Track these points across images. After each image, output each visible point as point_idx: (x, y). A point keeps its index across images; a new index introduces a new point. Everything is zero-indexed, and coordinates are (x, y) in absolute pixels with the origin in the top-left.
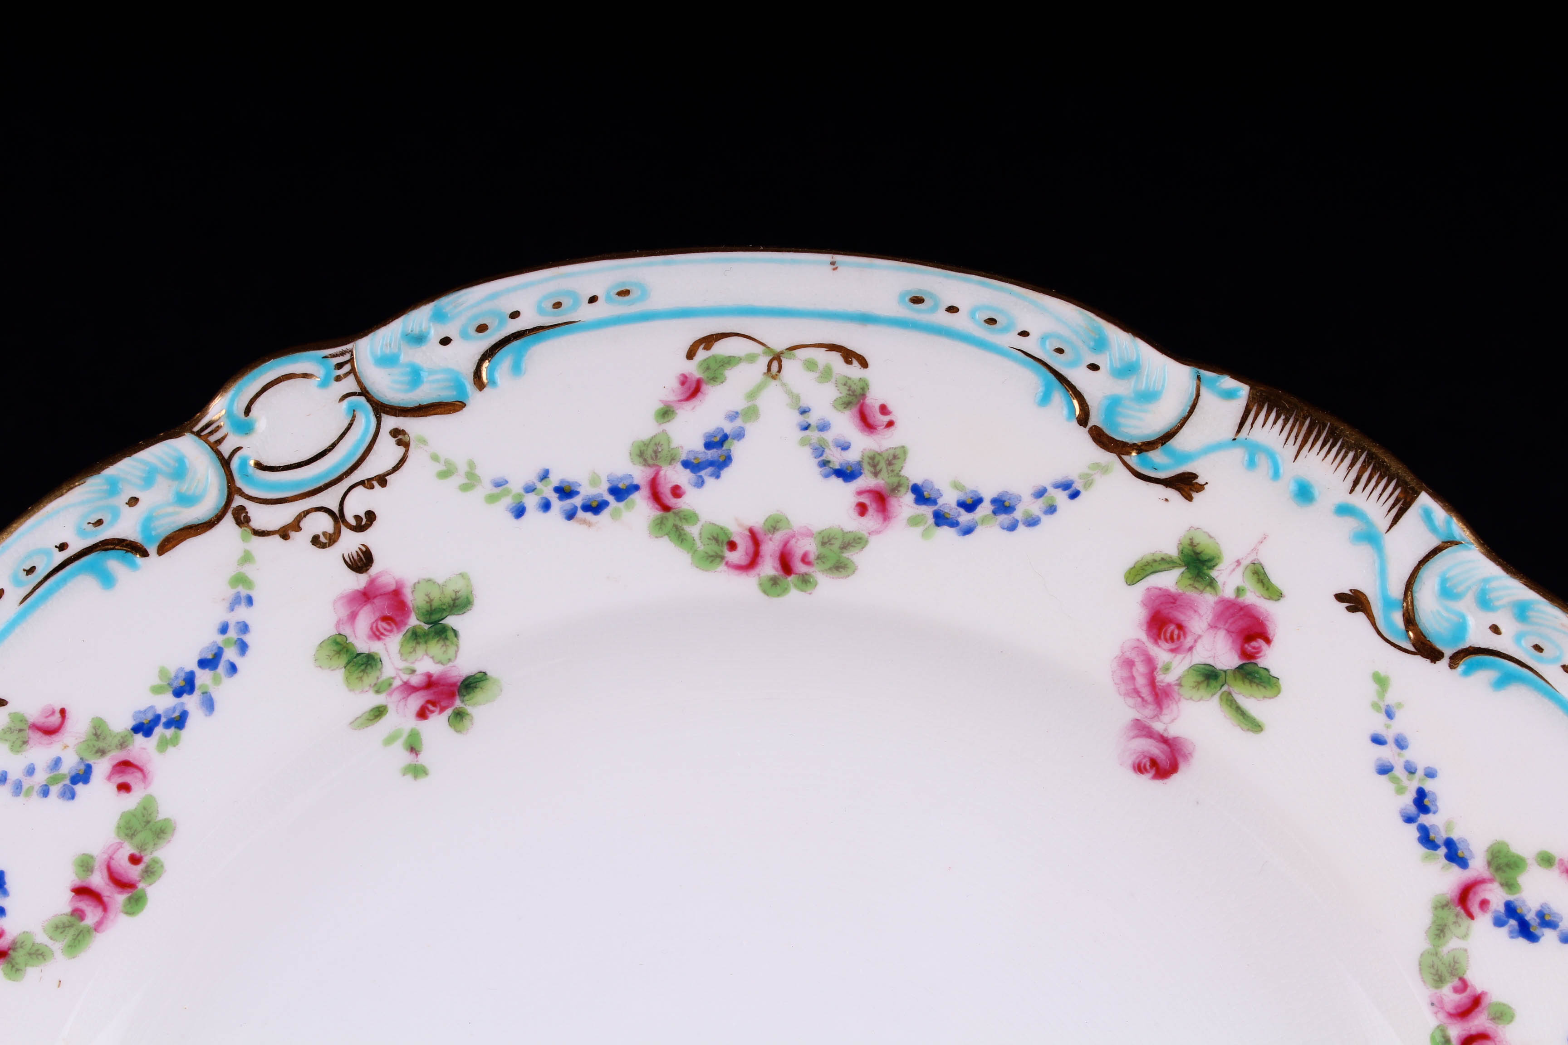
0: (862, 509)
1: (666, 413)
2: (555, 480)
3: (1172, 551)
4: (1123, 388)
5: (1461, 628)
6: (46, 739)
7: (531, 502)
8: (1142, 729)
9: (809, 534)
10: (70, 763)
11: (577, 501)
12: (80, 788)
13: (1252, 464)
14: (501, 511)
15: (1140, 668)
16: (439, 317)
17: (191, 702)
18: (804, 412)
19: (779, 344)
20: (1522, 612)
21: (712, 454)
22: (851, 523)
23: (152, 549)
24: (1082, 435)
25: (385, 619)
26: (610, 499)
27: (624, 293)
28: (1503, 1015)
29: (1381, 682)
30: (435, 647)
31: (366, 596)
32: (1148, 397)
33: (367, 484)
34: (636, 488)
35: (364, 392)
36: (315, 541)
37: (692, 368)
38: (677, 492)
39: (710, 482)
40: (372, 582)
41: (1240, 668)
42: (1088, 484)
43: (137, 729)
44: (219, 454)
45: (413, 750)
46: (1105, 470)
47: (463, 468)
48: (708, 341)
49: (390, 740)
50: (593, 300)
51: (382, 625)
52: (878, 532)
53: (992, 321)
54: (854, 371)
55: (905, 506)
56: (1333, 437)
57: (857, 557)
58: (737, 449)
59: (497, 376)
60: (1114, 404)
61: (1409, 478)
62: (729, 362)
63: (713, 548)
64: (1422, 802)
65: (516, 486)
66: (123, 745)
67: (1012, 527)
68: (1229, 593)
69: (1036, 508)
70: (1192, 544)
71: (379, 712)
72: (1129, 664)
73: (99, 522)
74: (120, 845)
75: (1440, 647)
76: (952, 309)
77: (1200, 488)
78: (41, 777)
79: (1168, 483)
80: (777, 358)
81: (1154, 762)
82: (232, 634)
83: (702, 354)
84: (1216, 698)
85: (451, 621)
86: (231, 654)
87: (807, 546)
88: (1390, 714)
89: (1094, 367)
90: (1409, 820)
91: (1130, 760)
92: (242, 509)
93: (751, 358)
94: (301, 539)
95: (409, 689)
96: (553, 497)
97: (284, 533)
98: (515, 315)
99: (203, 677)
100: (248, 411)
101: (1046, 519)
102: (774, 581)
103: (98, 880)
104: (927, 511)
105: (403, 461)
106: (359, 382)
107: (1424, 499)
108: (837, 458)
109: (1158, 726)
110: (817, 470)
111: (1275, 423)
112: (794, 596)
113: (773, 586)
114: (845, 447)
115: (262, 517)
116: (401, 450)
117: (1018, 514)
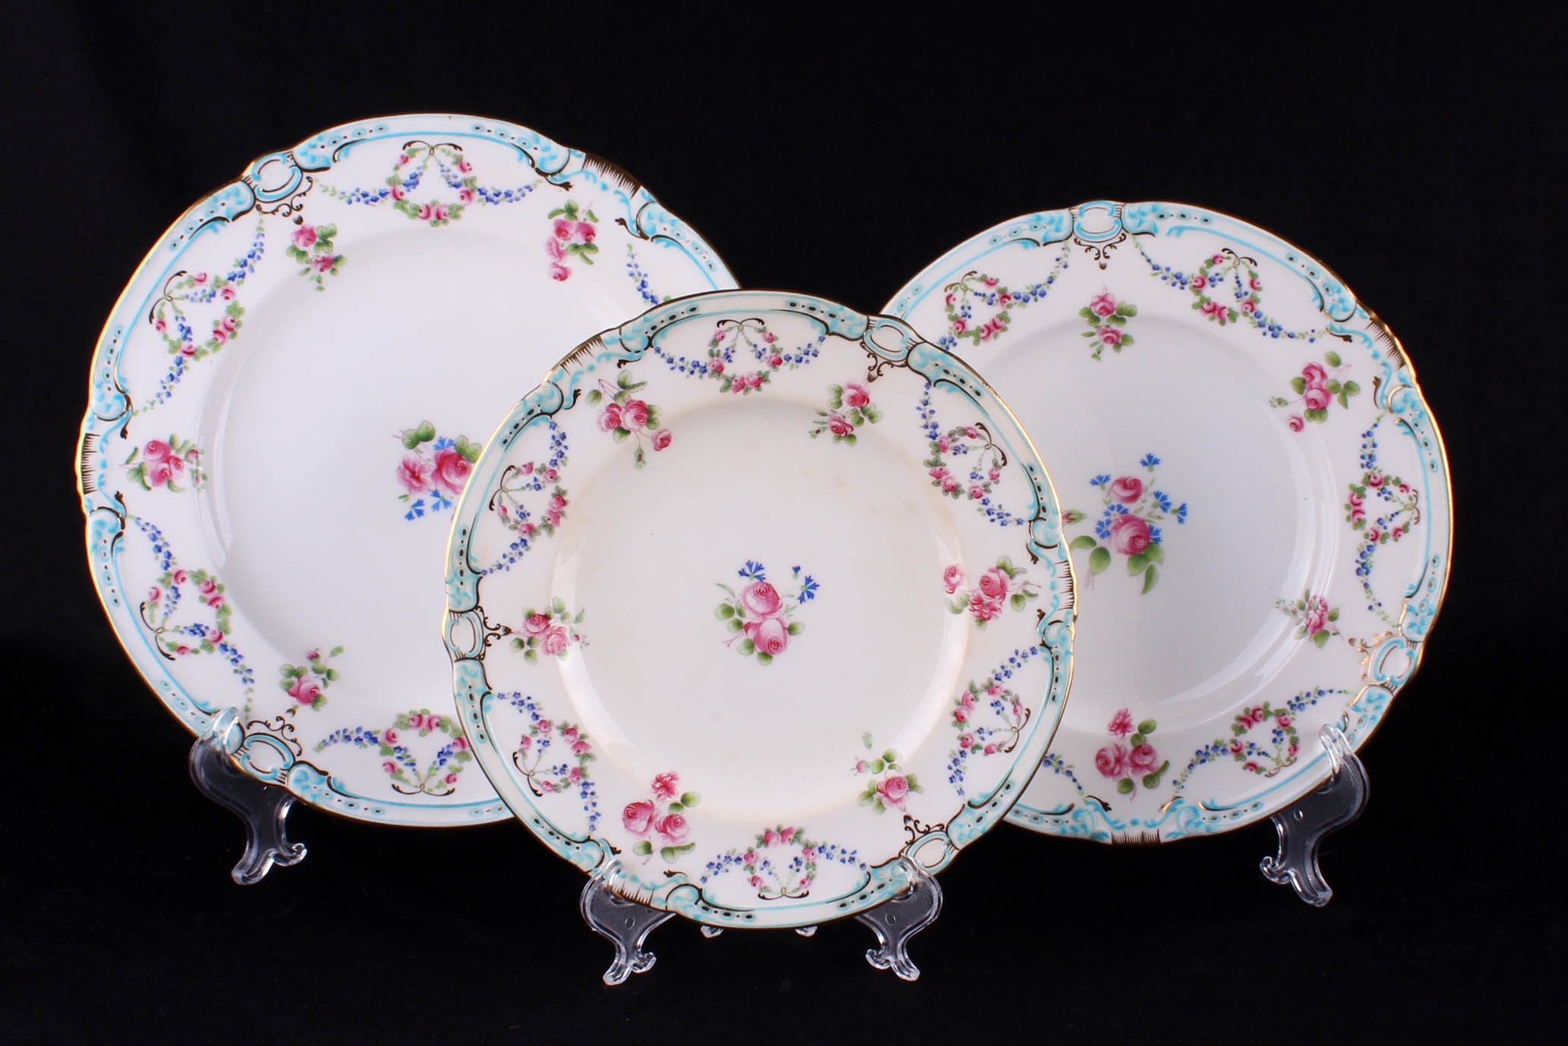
0: (463, 197)
1: (397, 168)
2: (361, 191)
3: (563, 208)
4: (546, 155)
5: (654, 229)
6: (200, 283)
7: (354, 199)
8: (556, 265)
9: (445, 206)
10: (209, 291)
11: (369, 198)
12: (212, 299)
13: (587, 178)
14: (344, 203)
15: (554, 245)
16: (320, 139)
17: (246, 269)
18: (442, 166)
19: (433, 144)
20: (673, 223)
21: (412, 181)
22: (459, 202)
23: (230, 220)
24: (533, 170)
25: (309, 240)
26: (379, 196)
27: (381, 129)
29: (630, 247)
30: (325, 248)
31: (301, 232)
32: (553, 158)
33: (300, 195)
34: (388, 193)
35: (297, 165)
36: (284, 215)
37: (404, 153)
38: (402, 194)
39: (412, 190)
40: (303, 228)
41: (585, 245)
42: (535, 186)
43: (229, 279)
44: (250, 188)
45: (319, 282)
46: (541, 182)
47: (331, 189)
48: (409, 144)
49: (312, 278)
50: (371, 131)
51: (309, 242)
52: (468, 205)
53: (502, 135)
54: (458, 152)
55: (476, 195)
56: (613, 169)
57: (461, 213)
58: (421, 179)
59: (340, 158)
60: (543, 160)
61: (637, 181)
62: (416, 150)
63: (414, 212)
64: (643, 284)
65: (348, 194)
66: (226, 284)
67: (511, 201)
68: (581, 220)
69: (519, 195)
70: (569, 205)
71: (308, 270)
72: (550, 244)
73: (212, 212)
74: (227, 317)
75: (648, 235)
76: (489, 131)
77: (571, 187)
78: (200, 295)
79: (561, 185)
80: (433, 149)
81: (560, 276)
82: (258, 246)
83: (408, 148)
84: (578, 254)
85: (329, 239)
86: (258, 253)
87: (446, 210)
88: (633, 257)
89: (536, 149)
90: (640, 290)
91: (552, 275)
92: (259, 205)
93: (424, 149)
94: (279, 214)
95: (317, 262)
96: (361, 197)
97: (273, 212)
98: (345, 137)
99: (250, 261)
100: (259, 173)
101: (522, 199)
102: (435, 222)
103: (221, 328)
104: (483, 197)
105: (310, 187)
106: (295, 162)
107: (642, 188)
108: (454, 181)
109: (560, 264)
110: (447, 185)
111: (594, 165)
112: (442, 227)
113: (434, 224)
114: (456, 177)
115: (266, 207)
116: (310, 184)
117: (513, 197)
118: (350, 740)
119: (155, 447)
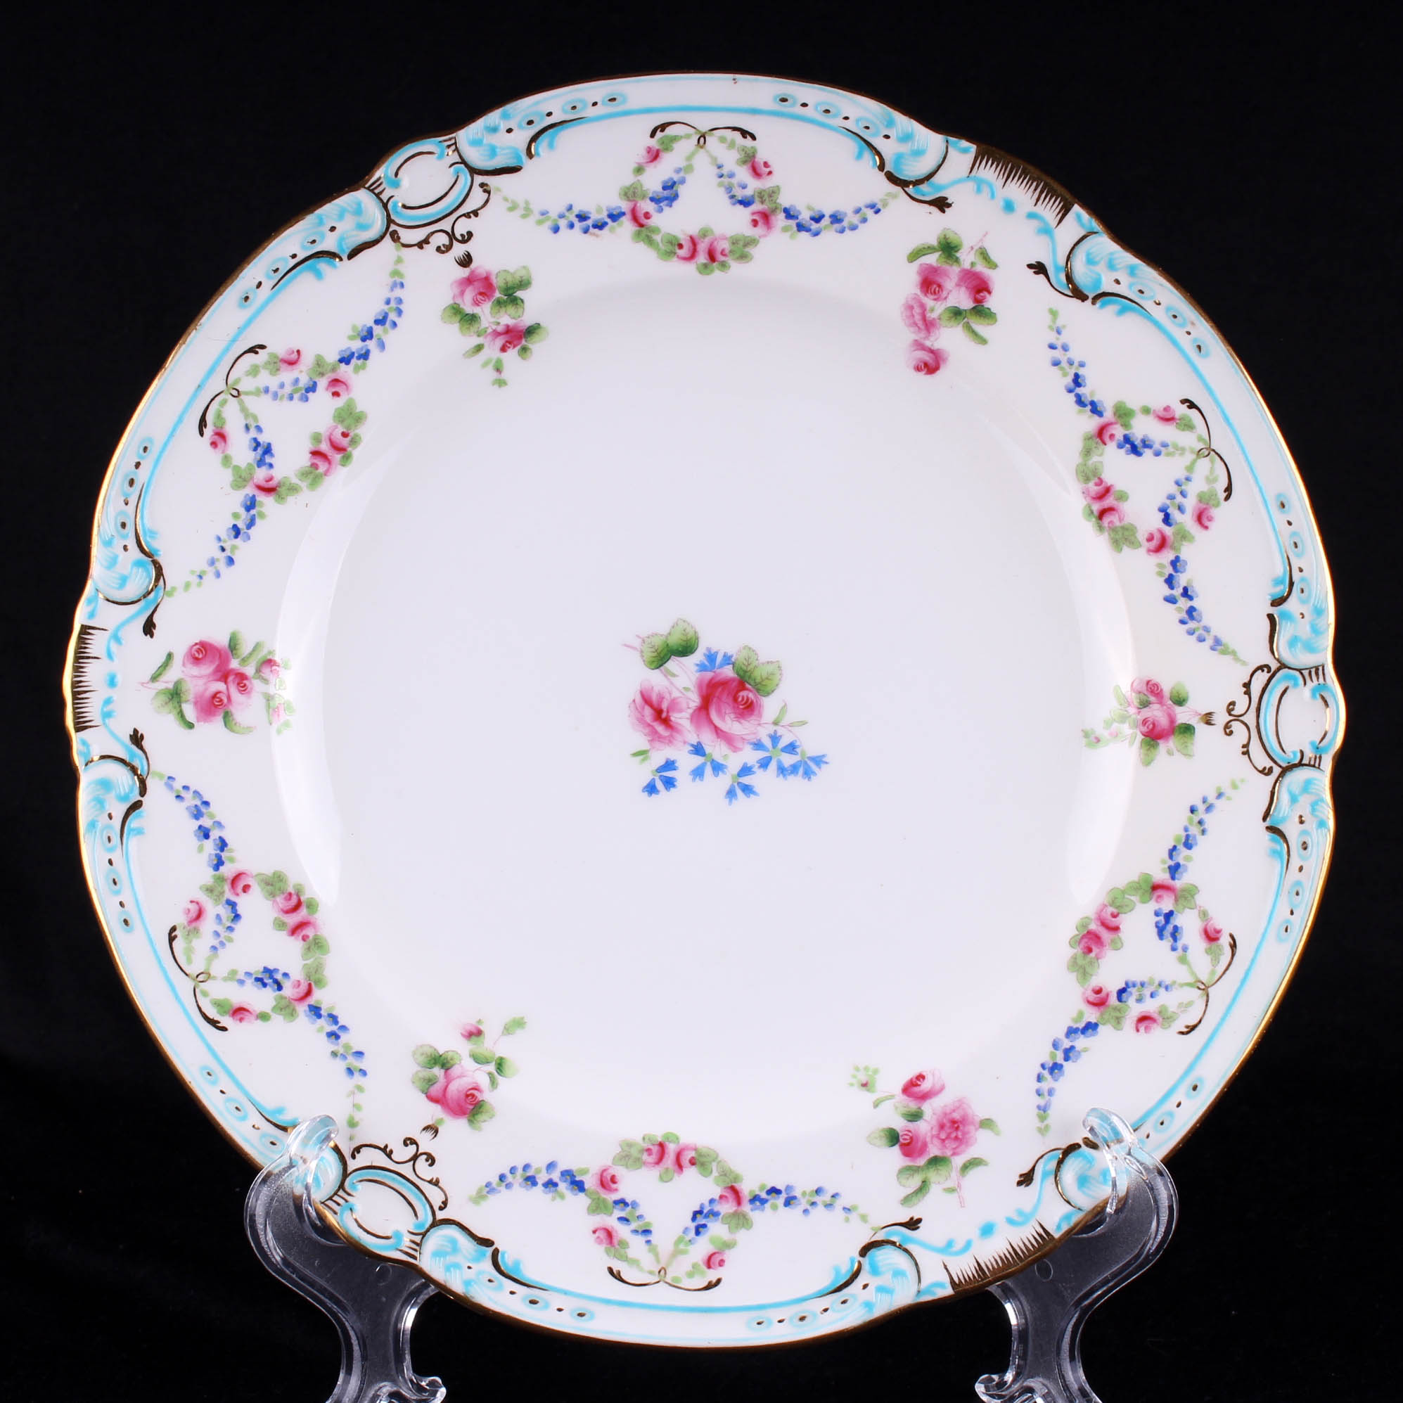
0: (755, 223)
1: (639, 170)
2: (576, 211)
3: (934, 243)
4: (904, 149)
5: (1098, 282)
6: (290, 367)
7: (563, 223)
8: (919, 346)
9: (725, 238)
10: (304, 381)
11: (589, 222)
12: (310, 395)
13: (979, 190)
14: (546, 228)
15: (917, 310)
16: (505, 117)
17: (371, 345)
18: (720, 167)
19: (704, 128)
20: (1132, 271)
21: (666, 193)
22: (749, 231)
23: (345, 257)
24: (881, 176)
25: (481, 294)
26: (609, 220)
27: (613, 100)
28: (1122, 497)
29: (1054, 314)
30: (511, 309)
31: (469, 281)
32: (918, 153)
33: (467, 215)
34: (624, 214)
35: (463, 162)
36: (438, 249)
37: (654, 143)
38: (647, 216)
39: (666, 209)
40: (472, 272)
41: (974, 308)
42: (885, 205)
43: (341, 361)
44: (381, 200)
45: (498, 370)
46: (895, 196)
47: (522, 205)
48: (663, 127)
49: (485, 364)
50: (595, 104)
51: (479, 297)
52: (765, 236)
53: (827, 111)
54: (749, 141)
55: (780, 220)
56: (1025, 173)
57: (753, 251)
58: (681, 190)
59: (540, 150)
60: (899, 158)
61: (1068, 196)
62: (675, 139)
63: (669, 248)
64: (1077, 381)
65: (553, 214)
66: (334, 370)
67: (842, 231)
68: (967, 266)
69: (855, 219)
70: (945, 238)
71: (479, 348)
72: (911, 308)
73: (314, 242)
74: (336, 427)
75: (1086, 292)
76: (804, 105)
77: (949, 205)
78: (288, 389)
79: (931, 203)
80: (703, 136)
81: (926, 365)
82: (393, 304)
83: (659, 135)
84: (961, 325)
85: (519, 294)
86: (392, 316)
87: (724, 245)
88: (1059, 332)
89: (887, 137)
90: (1070, 391)
91: (914, 363)
92: (395, 232)
93: (688, 136)
94: (430, 249)
95: (496, 334)
96: (576, 221)
97: (420, 245)
98: (549, 114)
99: (378, 330)
100: (396, 174)
101: (861, 226)
102: (705, 266)
103: (325, 447)
104: (793, 223)
105: (487, 201)
106: (460, 156)
107: (1077, 208)
108: (740, 194)
109: (928, 343)
110: (727, 201)
111: (991, 166)
112: (717, 274)
113: (705, 269)
114: (744, 187)
115: (408, 236)
116: (487, 195)
117: (845, 223)
118: (534, 1183)
119: (202, 652)
